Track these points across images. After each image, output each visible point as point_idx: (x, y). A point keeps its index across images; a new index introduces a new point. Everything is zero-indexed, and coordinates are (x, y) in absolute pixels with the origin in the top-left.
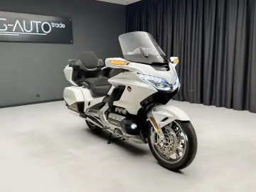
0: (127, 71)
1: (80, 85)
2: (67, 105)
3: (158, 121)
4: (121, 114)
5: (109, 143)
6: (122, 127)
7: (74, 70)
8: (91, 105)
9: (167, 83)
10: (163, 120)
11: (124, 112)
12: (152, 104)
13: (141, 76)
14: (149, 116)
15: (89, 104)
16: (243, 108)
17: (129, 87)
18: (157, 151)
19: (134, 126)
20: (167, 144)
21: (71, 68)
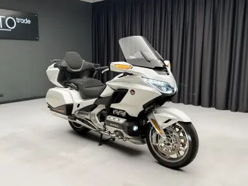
0: (132, 74)
1: (66, 86)
2: (49, 107)
3: (160, 123)
4: (120, 116)
5: (100, 145)
6: (123, 129)
7: (61, 71)
8: (80, 107)
9: (170, 86)
10: (166, 122)
11: (124, 114)
12: (152, 106)
13: (145, 80)
14: (150, 117)
15: (79, 105)
16: (210, 106)
17: (133, 91)
18: (157, 151)
19: (135, 128)
20: (169, 144)
21: (58, 69)
